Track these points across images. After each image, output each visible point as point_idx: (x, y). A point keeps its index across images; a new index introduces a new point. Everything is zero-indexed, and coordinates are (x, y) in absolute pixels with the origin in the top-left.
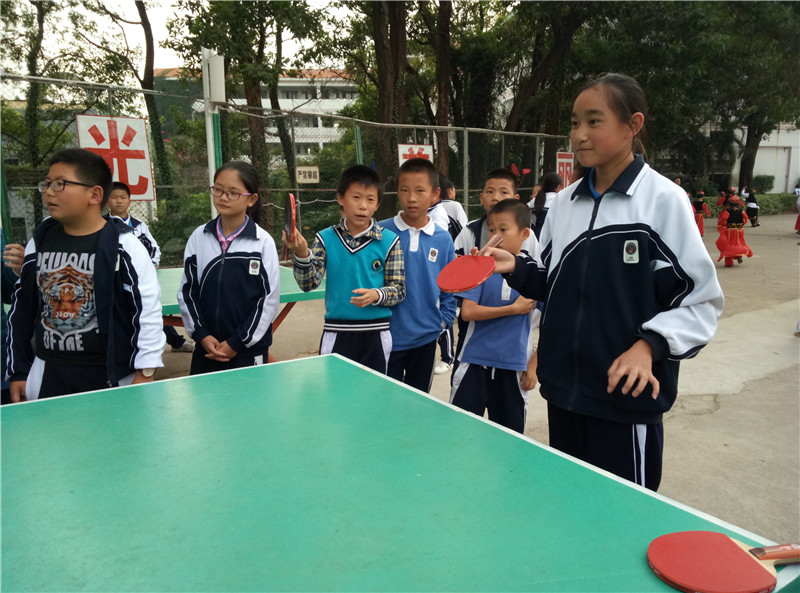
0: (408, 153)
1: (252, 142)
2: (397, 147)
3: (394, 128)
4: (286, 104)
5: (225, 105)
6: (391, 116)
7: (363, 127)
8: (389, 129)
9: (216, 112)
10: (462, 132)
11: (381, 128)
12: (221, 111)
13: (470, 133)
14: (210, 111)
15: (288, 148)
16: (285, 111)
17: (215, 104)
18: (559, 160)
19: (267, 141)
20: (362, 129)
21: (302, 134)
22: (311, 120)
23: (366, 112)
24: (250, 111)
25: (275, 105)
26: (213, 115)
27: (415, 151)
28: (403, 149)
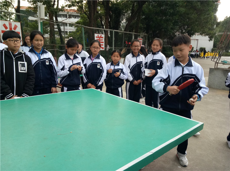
0: (97, 36)
1: (50, 31)
2: (94, 34)
4: (60, 19)
6: (93, 25)
7: (84, 28)
8: (92, 29)
12: (43, 21)
13: (115, 31)
15: (60, 32)
17: (41, 19)
19: (55, 30)
23: (84, 23)
25: (56, 19)
26: (41, 22)
27: (100, 36)
28: (96, 35)
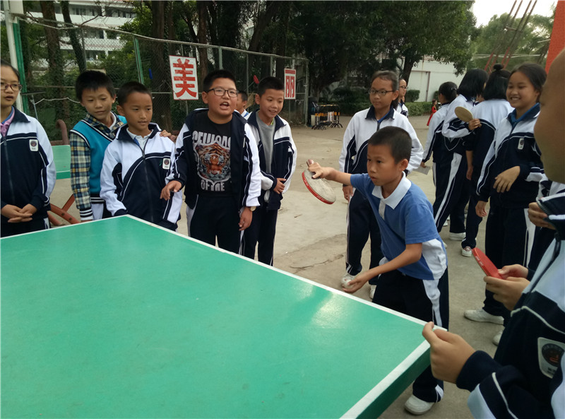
0: (177, 63)
1: (48, 49)
2: (168, 58)
3: (165, 43)
4: (76, 19)
5: (24, 17)
6: (163, 33)
7: (141, 40)
8: (162, 43)
9: (16, 22)
10: (218, 49)
11: (155, 42)
12: (20, 21)
13: (223, 50)
14: (10, 21)
15: (79, 54)
16: (76, 25)
17: (14, 15)
18: (286, 75)
19: (62, 48)
20: (139, 42)
21: (91, 44)
22: (98, 33)
23: (143, 29)
24: (46, 23)
25: (67, 19)
26: (13, 24)
27: (183, 62)
28: (173, 60)
